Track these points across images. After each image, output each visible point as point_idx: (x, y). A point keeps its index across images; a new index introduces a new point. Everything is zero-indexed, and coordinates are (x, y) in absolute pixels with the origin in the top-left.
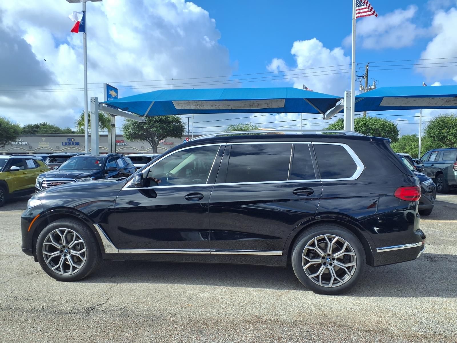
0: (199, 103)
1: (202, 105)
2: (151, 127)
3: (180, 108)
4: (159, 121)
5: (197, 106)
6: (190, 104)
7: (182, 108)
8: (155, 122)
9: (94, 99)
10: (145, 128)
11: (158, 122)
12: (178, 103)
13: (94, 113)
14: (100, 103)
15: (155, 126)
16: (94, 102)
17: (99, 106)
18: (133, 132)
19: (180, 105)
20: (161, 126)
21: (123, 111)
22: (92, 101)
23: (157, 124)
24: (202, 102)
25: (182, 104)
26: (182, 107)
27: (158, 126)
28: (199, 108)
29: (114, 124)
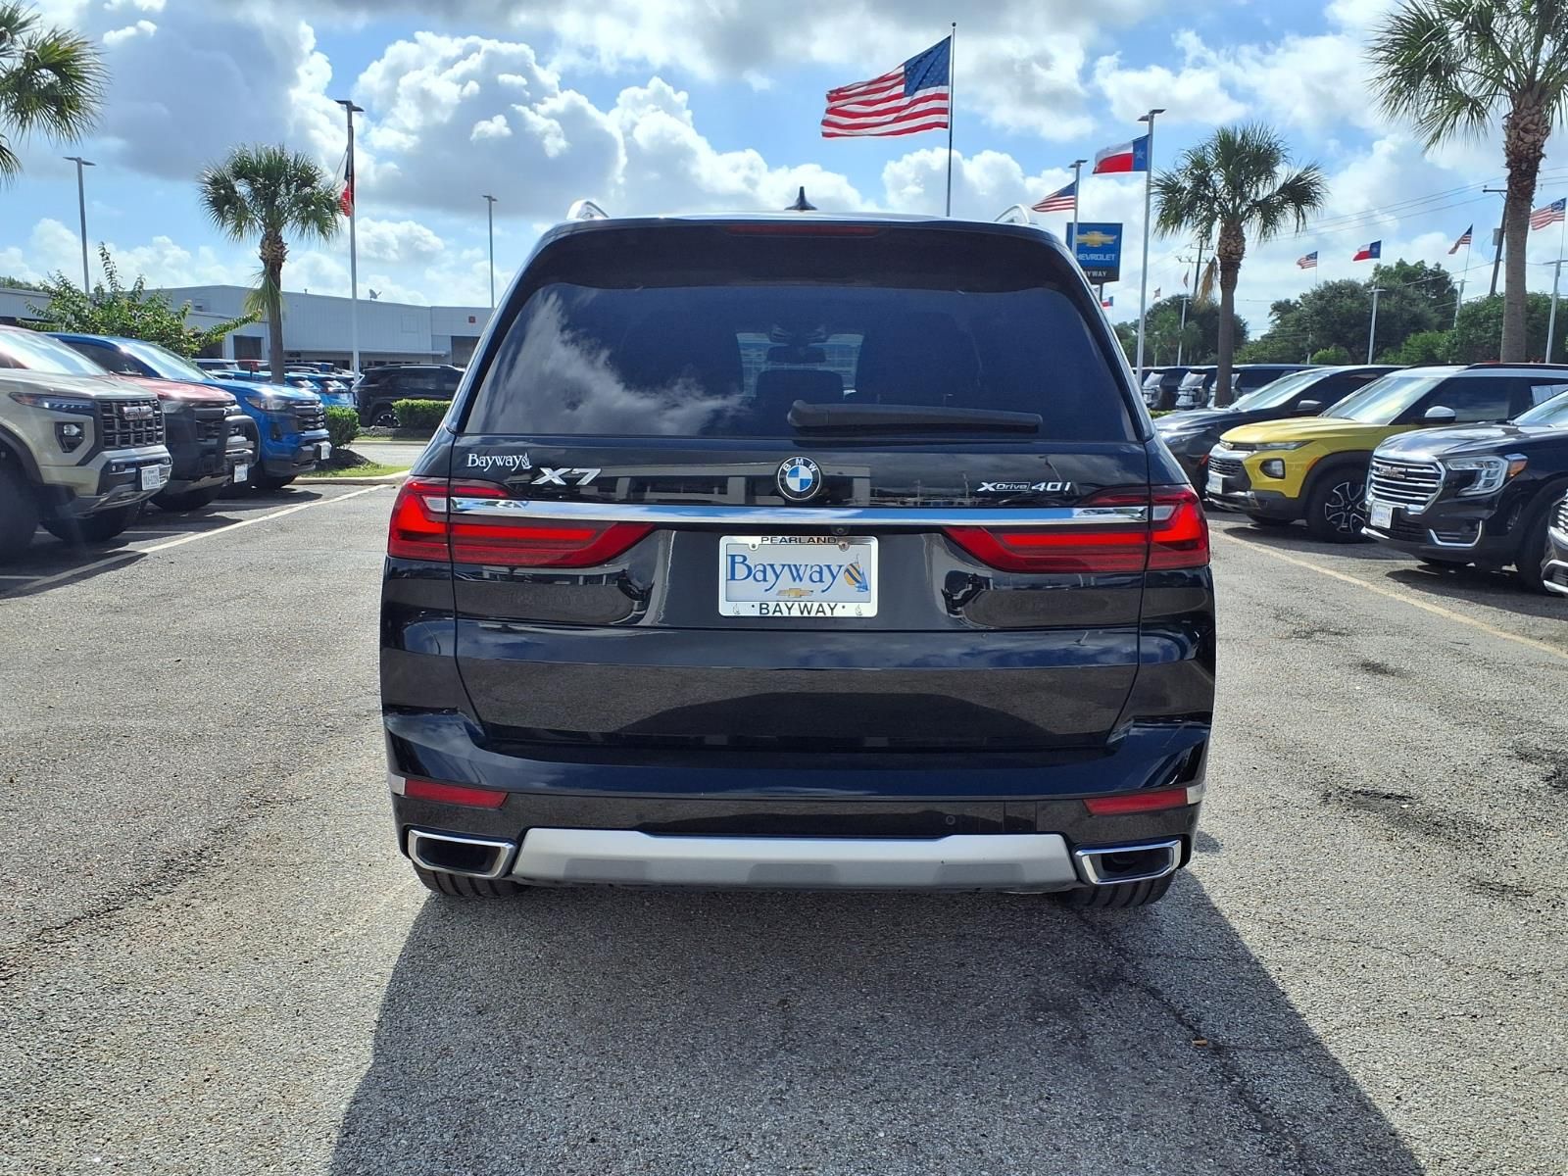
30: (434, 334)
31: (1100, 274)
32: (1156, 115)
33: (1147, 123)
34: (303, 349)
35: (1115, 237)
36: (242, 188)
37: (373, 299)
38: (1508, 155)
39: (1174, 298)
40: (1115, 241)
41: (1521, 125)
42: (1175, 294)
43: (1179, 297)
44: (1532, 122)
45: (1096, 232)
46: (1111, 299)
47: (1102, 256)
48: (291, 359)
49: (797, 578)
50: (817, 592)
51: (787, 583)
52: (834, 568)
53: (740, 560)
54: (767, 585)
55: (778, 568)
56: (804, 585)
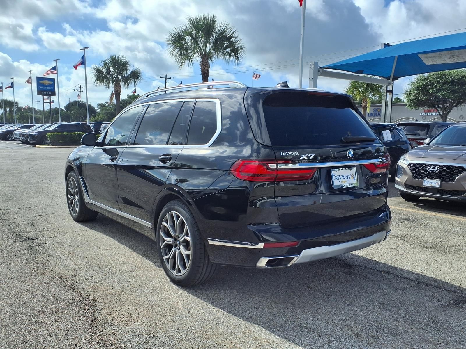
0: (455, 54)
1: (460, 55)
2: (438, 91)
3: (432, 63)
4: (450, 82)
5: (454, 57)
6: (443, 56)
7: (435, 63)
8: (445, 83)
9: (313, 64)
10: (430, 91)
11: (448, 83)
12: (427, 57)
13: (312, 79)
14: (320, 68)
15: (444, 90)
16: (313, 67)
17: (319, 71)
18: (416, 99)
19: (430, 59)
20: (452, 89)
21: (357, 75)
22: (311, 66)
23: (446, 87)
24: (459, 52)
25: (432, 58)
26: (434, 61)
27: (447, 89)
28: (456, 60)
29: (391, 91)
31: (49, 93)
32: (86, 49)
33: (83, 51)
35: (53, 82)
38: (201, 72)
39: (74, 101)
40: (53, 83)
41: (204, 65)
42: (75, 100)
43: (76, 101)
44: (206, 64)
45: (46, 80)
46: (53, 101)
47: (49, 88)
49: (344, 178)
50: (347, 181)
51: (342, 180)
52: (350, 175)
53: (334, 175)
54: (339, 181)
55: (340, 176)
56: (345, 180)
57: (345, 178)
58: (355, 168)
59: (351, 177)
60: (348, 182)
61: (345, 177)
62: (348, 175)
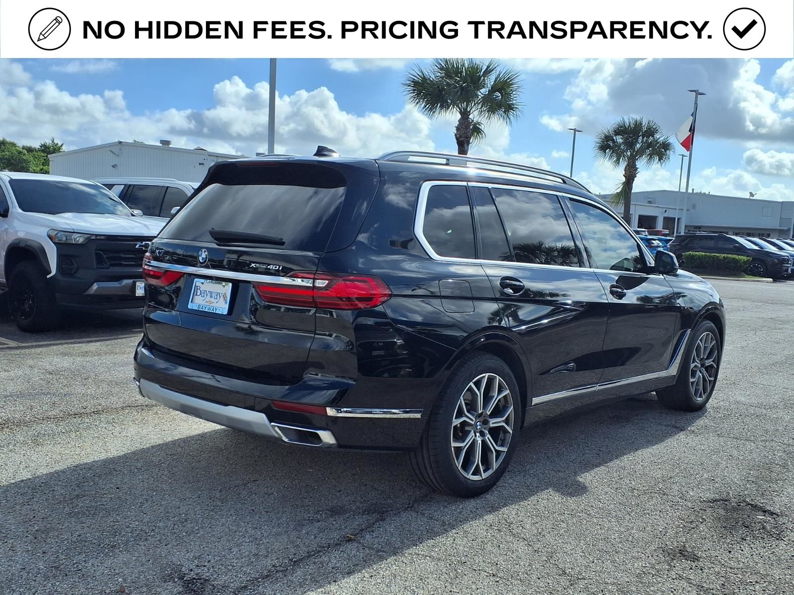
30: (782, 217)
34: (702, 225)
36: (619, 139)
37: (751, 198)
48: (696, 230)
49: (211, 297)
50: (215, 303)
51: (208, 299)
52: (220, 294)
53: (198, 288)
54: (204, 298)
55: (207, 292)
56: (212, 300)
57: (213, 298)
58: (230, 284)
59: (222, 297)
60: (215, 305)
61: (214, 295)
62: (219, 293)
